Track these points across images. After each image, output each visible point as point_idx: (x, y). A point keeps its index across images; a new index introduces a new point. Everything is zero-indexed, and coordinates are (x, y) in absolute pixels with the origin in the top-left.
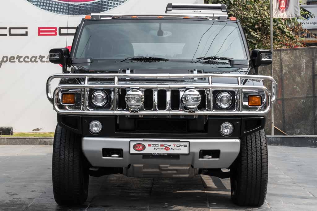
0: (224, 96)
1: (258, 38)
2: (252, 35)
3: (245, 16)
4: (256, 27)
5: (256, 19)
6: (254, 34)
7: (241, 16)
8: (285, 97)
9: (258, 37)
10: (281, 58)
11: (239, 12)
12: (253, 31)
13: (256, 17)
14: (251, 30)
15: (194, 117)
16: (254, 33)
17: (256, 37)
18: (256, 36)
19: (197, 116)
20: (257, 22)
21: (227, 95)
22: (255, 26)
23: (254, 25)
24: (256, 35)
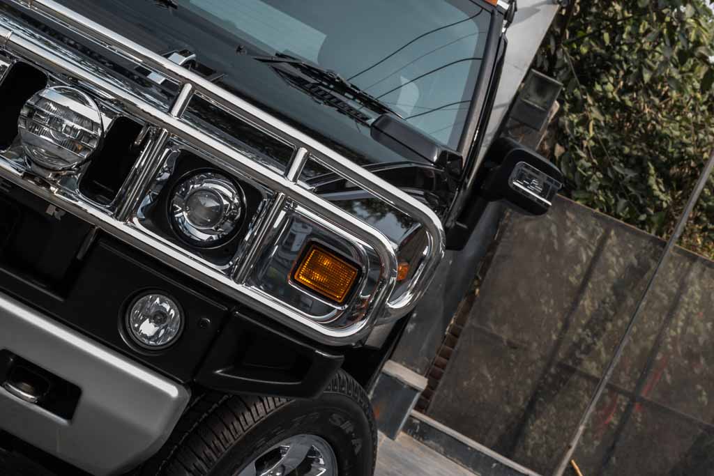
0: (214, 194)
1: (661, 204)
2: (650, 187)
3: (658, 127)
4: (675, 170)
5: (683, 150)
6: (655, 187)
7: (648, 123)
8: (643, 395)
9: (662, 201)
10: (686, 280)
11: (647, 110)
12: (657, 177)
13: (685, 145)
14: (652, 171)
15: (51, 211)
16: (658, 183)
17: (658, 197)
18: (657, 193)
19: (63, 213)
20: (681, 161)
21: (230, 194)
22: (669, 167)
23: (671, 162)
24: (660, 190)
